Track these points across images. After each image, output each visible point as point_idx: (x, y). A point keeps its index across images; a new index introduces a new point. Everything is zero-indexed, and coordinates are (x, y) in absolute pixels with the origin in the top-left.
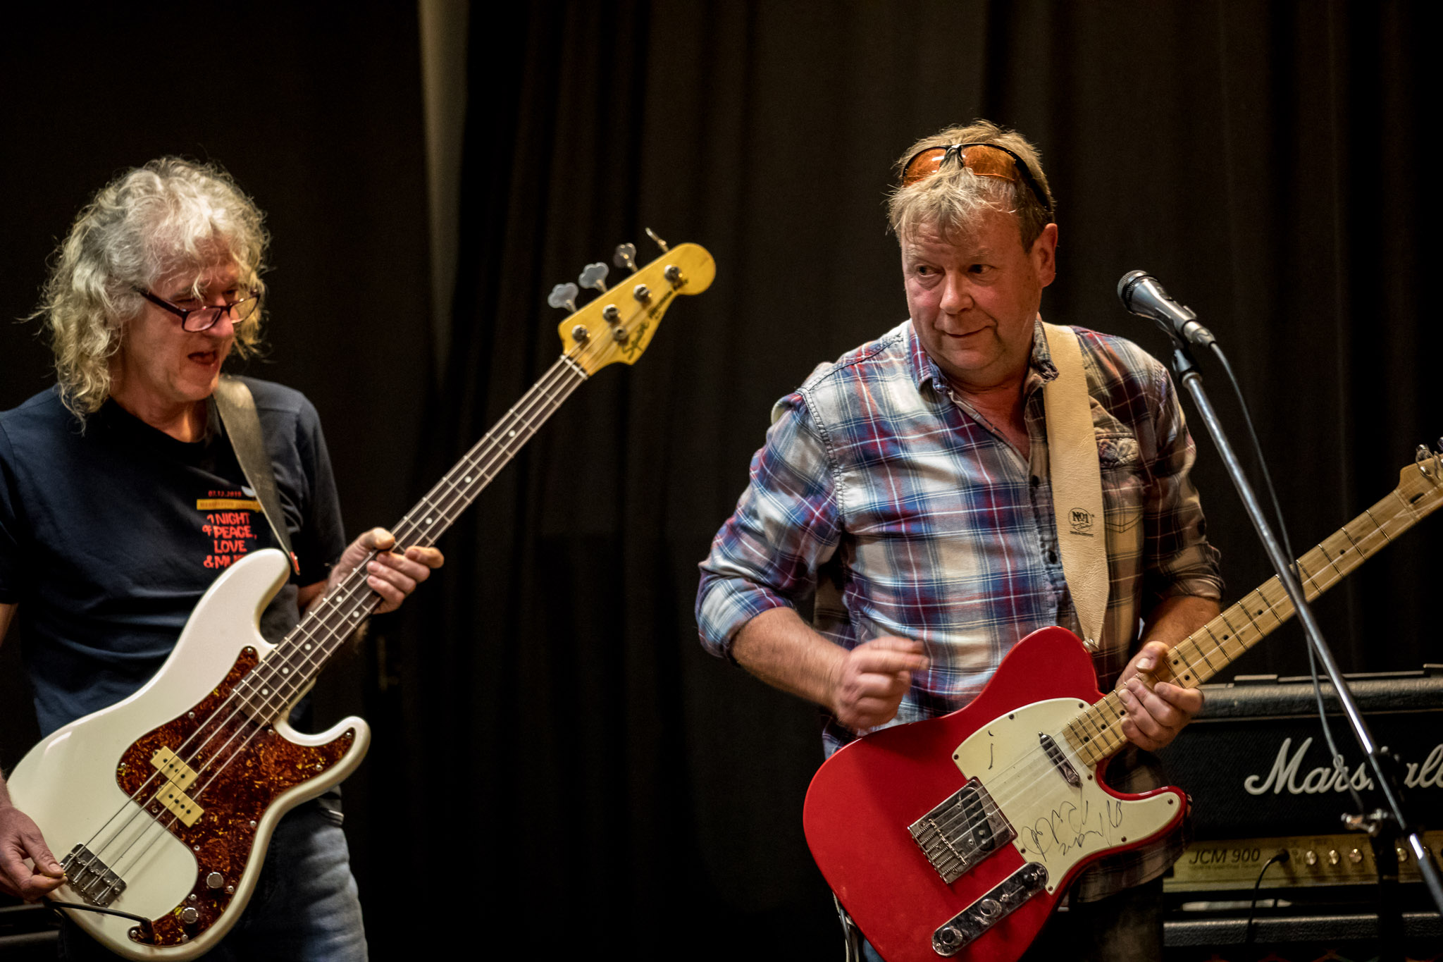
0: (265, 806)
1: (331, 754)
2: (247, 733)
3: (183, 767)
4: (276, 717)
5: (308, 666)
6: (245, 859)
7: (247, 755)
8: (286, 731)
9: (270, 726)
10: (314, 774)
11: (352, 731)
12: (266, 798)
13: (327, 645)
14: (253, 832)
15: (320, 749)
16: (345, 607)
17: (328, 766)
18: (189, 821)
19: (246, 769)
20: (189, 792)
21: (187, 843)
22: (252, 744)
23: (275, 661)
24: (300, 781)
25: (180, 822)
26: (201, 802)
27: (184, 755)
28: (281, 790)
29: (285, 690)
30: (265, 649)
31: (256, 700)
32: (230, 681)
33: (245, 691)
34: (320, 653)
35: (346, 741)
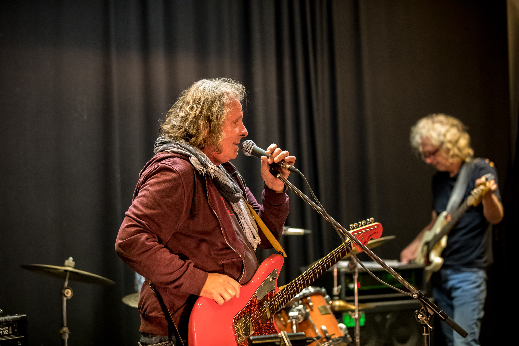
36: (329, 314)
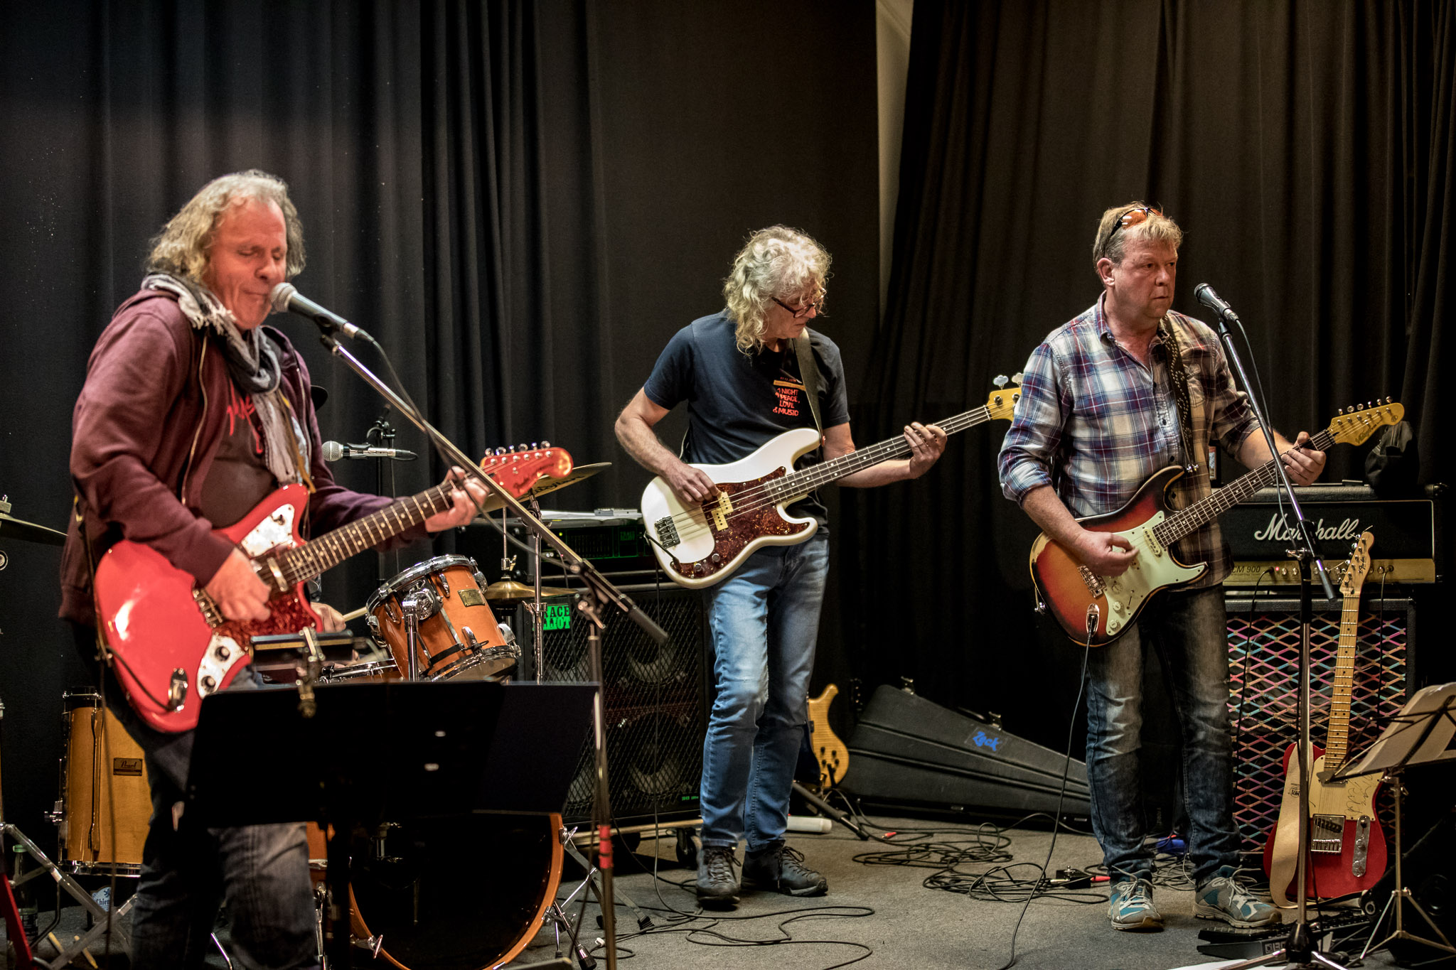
0: (755, 538)
1: (794, 529)
2: (763, 502)
3: (729, 504)
4: (779, 502)
5: (803, 487)
6: (735, 556)
7: (758, 512)
8: (780, 510)
9: (775, 504)
10: (782, 534)
11: (808, 524)
12: (756, 535)
13: (816, 482)
14: (744, 546)
15: (790, 525)
16: (832, 469)
17: (790, 533)
18: (719, 528)
19: (755, 518)
20: (726, 516)
21: (714, 537)
22: (763, 509)
23: (791, 478)
24: (775, 534)
25: (716, 528)
26: (728, 522)
27: (732, 499)
28: (766, 534)
29: (788, 492)
30: (790, 471)
31: (774, 490)
32: (768, 478)
33: (772, 485)
34: (811, 484)
35: (803, 527)
36: (481, 604)
